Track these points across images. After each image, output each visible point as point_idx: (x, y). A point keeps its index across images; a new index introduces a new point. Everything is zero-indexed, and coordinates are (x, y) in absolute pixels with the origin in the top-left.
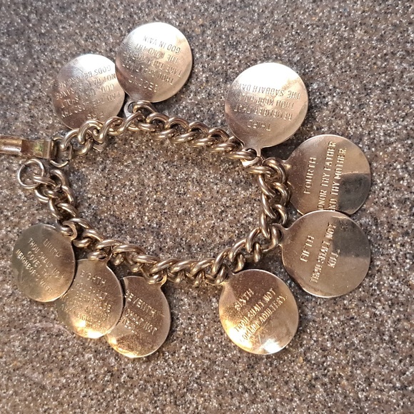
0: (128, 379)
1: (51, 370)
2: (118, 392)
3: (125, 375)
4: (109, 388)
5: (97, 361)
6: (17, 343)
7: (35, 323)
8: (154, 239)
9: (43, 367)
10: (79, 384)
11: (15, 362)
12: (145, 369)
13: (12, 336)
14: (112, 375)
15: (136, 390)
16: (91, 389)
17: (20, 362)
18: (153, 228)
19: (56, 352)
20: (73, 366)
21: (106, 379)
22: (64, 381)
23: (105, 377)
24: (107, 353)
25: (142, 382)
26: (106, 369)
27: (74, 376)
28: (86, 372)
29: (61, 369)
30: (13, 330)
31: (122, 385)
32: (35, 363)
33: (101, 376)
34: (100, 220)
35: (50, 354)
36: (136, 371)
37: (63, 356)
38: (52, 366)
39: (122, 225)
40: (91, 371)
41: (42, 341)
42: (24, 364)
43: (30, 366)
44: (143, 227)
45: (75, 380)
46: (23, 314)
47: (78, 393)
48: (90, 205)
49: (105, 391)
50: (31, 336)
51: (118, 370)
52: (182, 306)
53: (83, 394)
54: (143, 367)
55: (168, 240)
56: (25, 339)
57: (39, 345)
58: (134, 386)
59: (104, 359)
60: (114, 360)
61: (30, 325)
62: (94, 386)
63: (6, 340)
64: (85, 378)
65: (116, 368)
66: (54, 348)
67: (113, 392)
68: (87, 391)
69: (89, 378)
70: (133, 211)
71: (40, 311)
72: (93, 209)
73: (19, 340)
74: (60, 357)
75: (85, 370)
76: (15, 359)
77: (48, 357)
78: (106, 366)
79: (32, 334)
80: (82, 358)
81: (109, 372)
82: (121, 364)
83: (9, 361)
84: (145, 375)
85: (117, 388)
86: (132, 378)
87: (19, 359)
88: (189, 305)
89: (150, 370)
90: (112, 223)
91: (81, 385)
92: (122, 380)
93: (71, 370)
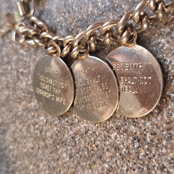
0: (153, 136)
1: (94, 163)
2: (151, 152)
3: (148, 135)
4: (142, 153)
5: (122, 136)
6: (64, 155)
7: (68, 132)
8: (113, 14)
9: (88, 163)
10: (118, 163)
11: (70, 170)
12: (162, 119)
13: (59, 152)
14: (139, 141)
15: (164, 143)
16: (128, 161)
17: (73, 168)
18: (108, 7)
19: (91, 146)
20: (108, 150)
21: (136, 146)
22: (107, 166)
23: (134, 146)
24: (126, 124)
25: (165, 132)
26: (131, 138)
27: (112, 157)
28: (119, 149)
29: (101, 157)
30: (58, 146)
31: (151, 144)
32: (82, 163)
33: (131, 147)
34: (72, 30)
35: (88, 150)
36: (155, 126)
37: (97, 146)
38: (93, 159)
39: (87, 22)
40: (122, 146)
41: (79, 143)
42: (76, 168)
43: (80, 168)
44: (101, 12)
45: (114, 160)
46: (58, 132)
47: (121, 170)
48: (61, 26)
49: (140, 157)
50: (70, 144)
51: (141, 134)
52: (162, 48)
53: (125, 169)
54: (159, 119)
55: (123, 6)
56: (68, 149)
57: (78, 147)
58: (160, 140)
59: (126, 131)
60: (133, 128)
61: (66, 136)
62: (130, 158)
63: (57, 157)
64: (120, 154)
65: (139, 133)
66: (89, 144)
67: (147, 154)
68: (127, 165)
69: (123, 153)
70: (88, 7)
71: (67, 121)
72: (65, 27)
73: (65, 152)
74: (95, 149)
75: (117, 149)
76: (69, 167)
77: (88, 153)
78: (131, 135)
79: (70, 142)
80: (110, 140)
81: (135, 139)
82: (140, 128)
83: (66, 171)
84: (164, 125)
85: (148, 150)
86: (156, 134)
87: (71, 166)
88: (168, 42)
89: (166, 118)
90: (80, 27)
91: (120, 163)
92: (149, 140)
93: (108, 154)
